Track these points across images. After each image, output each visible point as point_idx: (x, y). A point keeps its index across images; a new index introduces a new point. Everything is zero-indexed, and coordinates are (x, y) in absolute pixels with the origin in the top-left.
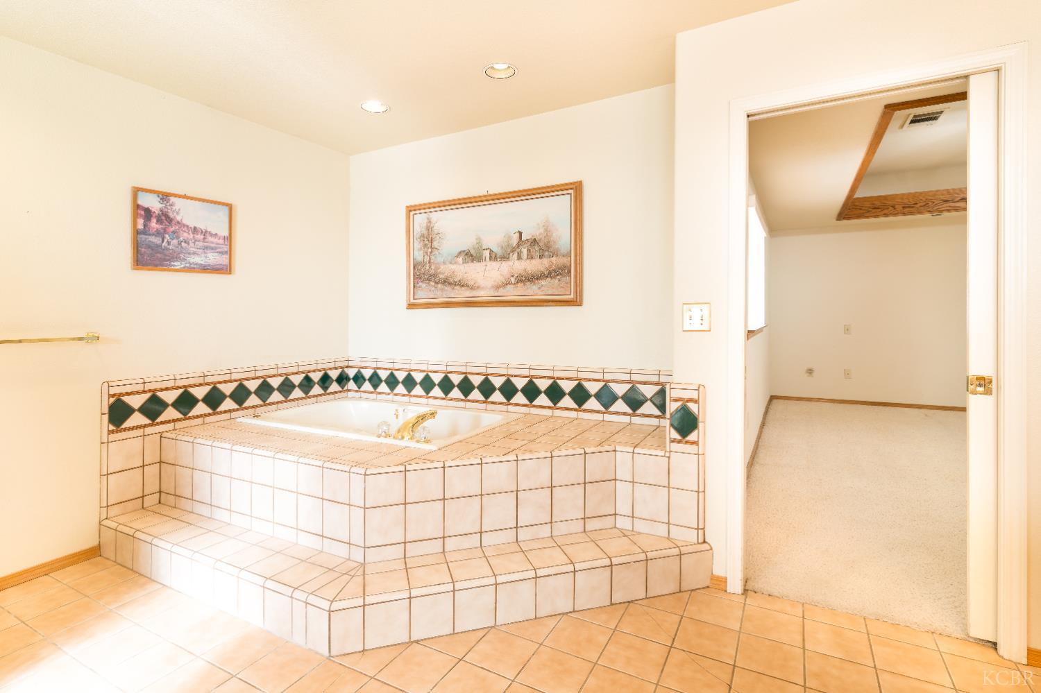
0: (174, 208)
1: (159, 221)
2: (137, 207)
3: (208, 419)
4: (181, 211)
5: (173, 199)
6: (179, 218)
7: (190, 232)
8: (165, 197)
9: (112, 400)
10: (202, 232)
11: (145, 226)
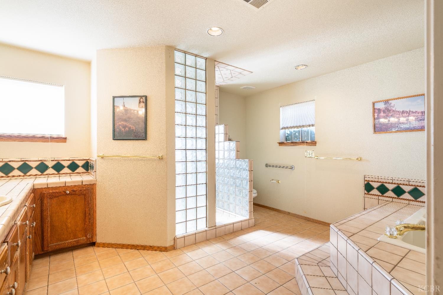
0: (391, 105)
1: (384, 112)
2: (374, 109)
3: (411, 202)
4: (395, 106)
5: (390, 102)
6: (394, 109)
7: (400, 114)
8: (386, 102)
9: (366, 182)
10: (407, 112)
11: (378, 116)
